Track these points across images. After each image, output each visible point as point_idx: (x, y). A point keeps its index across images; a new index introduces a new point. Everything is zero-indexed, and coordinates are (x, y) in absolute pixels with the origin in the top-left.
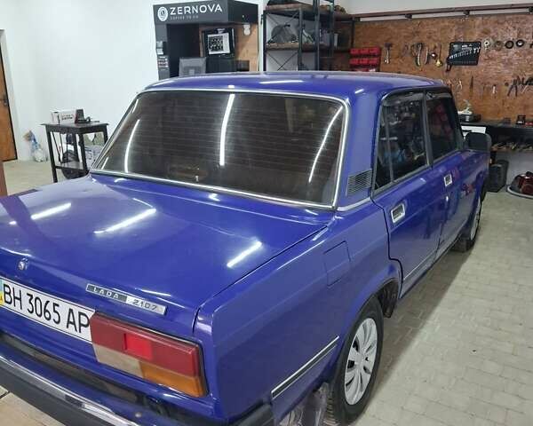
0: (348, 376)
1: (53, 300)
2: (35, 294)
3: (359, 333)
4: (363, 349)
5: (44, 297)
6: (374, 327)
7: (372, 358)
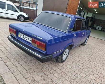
0: (63, 56)
1: (26, 36)
2: (24, 35)
3: (66, 51)
4: (66, 53)
5: (25, 36)
6: (68, 51)
7: (67, 55)
